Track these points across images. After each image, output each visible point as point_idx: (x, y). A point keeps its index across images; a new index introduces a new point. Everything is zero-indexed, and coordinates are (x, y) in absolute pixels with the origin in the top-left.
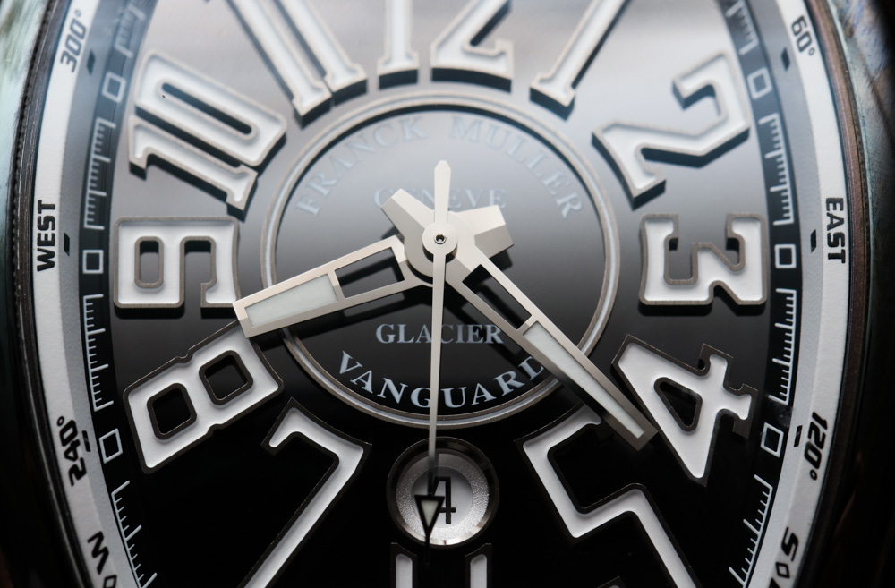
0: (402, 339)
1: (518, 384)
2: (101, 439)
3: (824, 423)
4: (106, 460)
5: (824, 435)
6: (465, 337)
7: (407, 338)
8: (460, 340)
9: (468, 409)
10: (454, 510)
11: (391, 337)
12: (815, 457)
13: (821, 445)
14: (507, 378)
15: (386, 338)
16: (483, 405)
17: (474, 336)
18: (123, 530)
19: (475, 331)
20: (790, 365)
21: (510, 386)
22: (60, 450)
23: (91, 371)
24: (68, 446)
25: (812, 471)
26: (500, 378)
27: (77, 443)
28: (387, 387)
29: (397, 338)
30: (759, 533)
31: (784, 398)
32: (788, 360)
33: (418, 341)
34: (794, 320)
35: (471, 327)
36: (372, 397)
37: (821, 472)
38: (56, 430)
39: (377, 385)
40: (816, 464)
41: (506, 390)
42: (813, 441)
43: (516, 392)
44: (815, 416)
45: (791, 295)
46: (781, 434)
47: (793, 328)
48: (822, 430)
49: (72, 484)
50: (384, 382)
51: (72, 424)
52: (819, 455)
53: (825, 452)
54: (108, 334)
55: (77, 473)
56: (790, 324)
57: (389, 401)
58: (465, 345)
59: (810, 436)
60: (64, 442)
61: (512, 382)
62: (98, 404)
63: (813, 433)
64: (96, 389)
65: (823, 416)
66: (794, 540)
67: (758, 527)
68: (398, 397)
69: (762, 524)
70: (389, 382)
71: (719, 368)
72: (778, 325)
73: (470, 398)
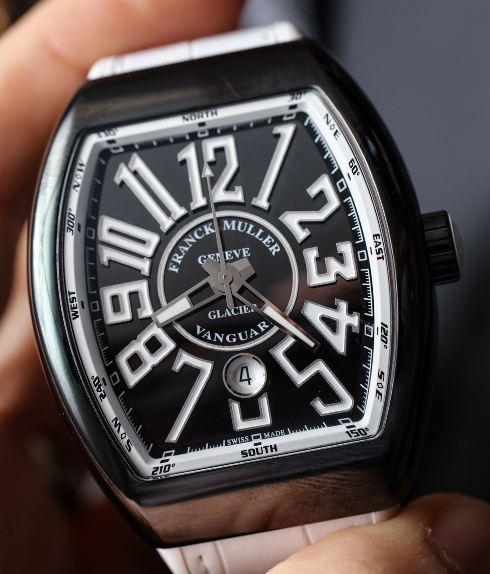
0: (219, 316)
1: (267, 326)
2: (111, 377)
3: (386, 326)
4: (114, 385)
5: (387, 331)
6: (243, 311)
7: (221, 315)
8: (241, 313)
9: (249, 340)
10: (251, 379)
11: (215, 316)
12: (385, 340)
13: (387, 335)
14: (262, 325)
15: (213, 317)
16: (255, 337)
17: (247, 310)
18: (125, 411)
19: (246, 308)
20: (371, 300)
21: (264, 328)
22: (95, 389)
23: (102, 350)
24: (97, 386)
25: (385, 346)
26: (259, 325)
27: (101, 385)
28: (217, 337)
29: (217, 316)
30: (370, 369)
31: (371, 314)
32: (370, 298)
33: (225, 316)
34: (369, 281)
35: (244, 307)
36: (211, 342)
37: (388, 345)
38: (92, 381)
39: (213, 336)
40: (386, 342)
41: (263, 330)
42: (383, 334)
43: (267, 330)
44: (382, 324)
45: (367, 271)
46: (372, 328)
47: (370, 284)
48: (386, 329)
49: (102, 401)
50: (215, 335)
51: (97, 378)
52: (386, 338)
53: (389, 337)
54: (105, 335)
55: (102, 396)
56: (368, 283)
57: (218, 343)
58: (244, 315)
59: (382, 332)
60: (96, 386)
61: (264, 326)
62: (107, 363)
63: (383, 330)
64: (105, 357)
65: (385, 323)
66: (382, 373)
67: (369, 366)
68: (221, 340)
69: (370, 365)
70: (217, 335)
71: (343, 305)
72: (363, 284)
73: (249, 335)
